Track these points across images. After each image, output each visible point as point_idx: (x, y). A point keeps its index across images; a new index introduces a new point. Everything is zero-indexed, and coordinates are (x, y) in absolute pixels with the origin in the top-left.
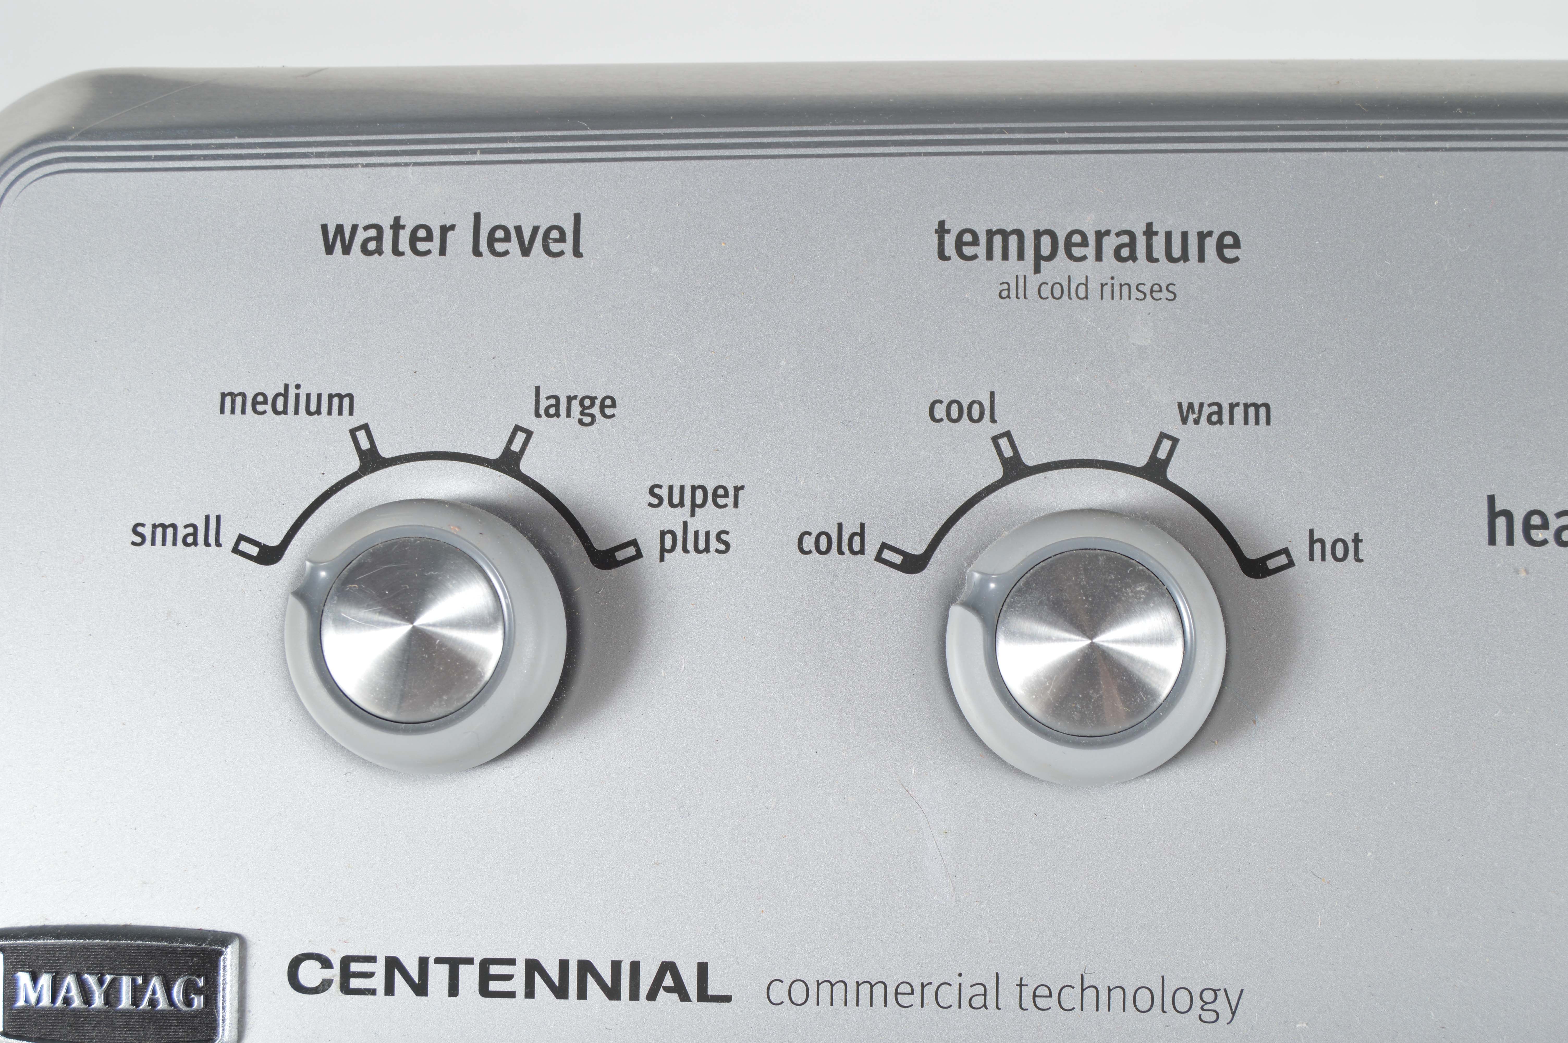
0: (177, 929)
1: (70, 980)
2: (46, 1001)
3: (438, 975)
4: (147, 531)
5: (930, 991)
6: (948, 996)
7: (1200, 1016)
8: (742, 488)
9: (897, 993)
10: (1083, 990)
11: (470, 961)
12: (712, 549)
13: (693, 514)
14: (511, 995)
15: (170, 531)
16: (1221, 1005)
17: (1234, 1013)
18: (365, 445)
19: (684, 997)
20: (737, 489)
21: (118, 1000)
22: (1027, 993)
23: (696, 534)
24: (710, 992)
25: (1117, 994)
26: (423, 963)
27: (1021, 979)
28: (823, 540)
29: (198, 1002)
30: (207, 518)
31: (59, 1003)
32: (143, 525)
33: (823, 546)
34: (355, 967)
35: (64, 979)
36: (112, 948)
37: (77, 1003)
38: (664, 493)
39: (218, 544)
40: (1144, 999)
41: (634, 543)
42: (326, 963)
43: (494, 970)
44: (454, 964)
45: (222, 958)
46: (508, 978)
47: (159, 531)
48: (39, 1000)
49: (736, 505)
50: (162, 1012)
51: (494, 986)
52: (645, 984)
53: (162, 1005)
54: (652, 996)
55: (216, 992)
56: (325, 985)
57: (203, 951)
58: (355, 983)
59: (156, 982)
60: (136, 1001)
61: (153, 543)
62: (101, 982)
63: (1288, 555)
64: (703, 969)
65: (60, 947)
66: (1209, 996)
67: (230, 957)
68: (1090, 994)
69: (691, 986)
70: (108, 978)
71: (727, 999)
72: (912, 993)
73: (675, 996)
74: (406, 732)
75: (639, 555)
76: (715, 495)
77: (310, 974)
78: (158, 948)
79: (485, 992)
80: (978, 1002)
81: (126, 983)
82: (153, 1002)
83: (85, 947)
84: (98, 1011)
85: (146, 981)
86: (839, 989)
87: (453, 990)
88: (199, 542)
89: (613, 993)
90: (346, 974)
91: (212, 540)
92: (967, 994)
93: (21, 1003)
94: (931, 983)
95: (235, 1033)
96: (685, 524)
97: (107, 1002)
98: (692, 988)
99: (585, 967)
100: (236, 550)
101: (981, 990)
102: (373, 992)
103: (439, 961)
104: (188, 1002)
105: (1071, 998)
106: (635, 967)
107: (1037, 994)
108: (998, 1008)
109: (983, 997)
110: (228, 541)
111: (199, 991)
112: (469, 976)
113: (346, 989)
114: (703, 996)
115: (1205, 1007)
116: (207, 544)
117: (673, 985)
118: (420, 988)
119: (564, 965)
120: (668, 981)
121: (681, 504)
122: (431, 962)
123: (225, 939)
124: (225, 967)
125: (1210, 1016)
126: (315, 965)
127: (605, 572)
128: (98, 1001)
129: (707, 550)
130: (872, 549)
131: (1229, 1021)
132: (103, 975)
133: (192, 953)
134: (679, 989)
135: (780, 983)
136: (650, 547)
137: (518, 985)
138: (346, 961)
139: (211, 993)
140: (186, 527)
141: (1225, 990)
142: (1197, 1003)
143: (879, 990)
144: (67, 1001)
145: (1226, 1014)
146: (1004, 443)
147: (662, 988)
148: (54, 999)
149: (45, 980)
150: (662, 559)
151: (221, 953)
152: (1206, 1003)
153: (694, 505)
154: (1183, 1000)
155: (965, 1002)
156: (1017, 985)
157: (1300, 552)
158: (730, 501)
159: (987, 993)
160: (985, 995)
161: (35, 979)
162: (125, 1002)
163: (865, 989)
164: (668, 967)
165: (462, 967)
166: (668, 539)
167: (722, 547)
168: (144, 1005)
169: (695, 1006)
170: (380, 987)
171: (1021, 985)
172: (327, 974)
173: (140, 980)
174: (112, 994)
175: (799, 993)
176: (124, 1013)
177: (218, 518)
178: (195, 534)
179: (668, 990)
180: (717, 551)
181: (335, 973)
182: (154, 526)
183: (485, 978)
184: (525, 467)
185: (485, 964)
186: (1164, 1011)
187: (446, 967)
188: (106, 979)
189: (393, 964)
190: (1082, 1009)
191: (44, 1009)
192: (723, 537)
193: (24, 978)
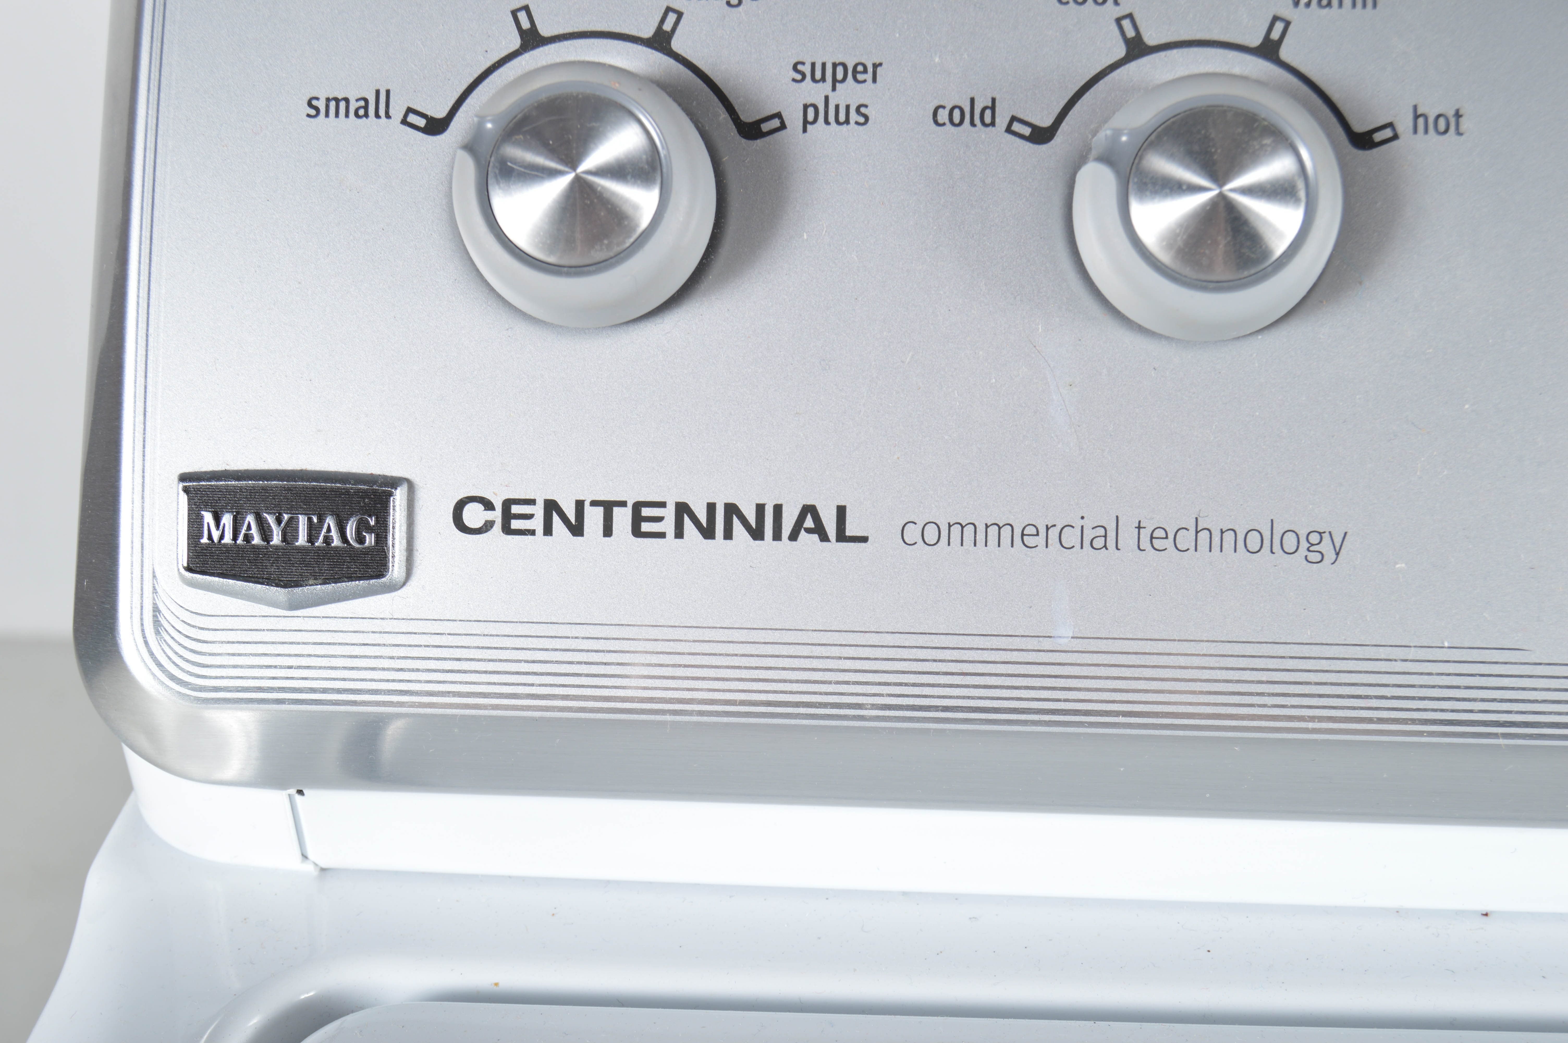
0: (349, 473)
1: (250, 519)
2: (228, 539)
3: (594, 518)
4: (321, 104)
5: (1054, 533)
6: (1071, 537)
7: (1306, 557)
8: (880, 64)
9: (1023, 535)
10: (1197, 532)
11: (623, 504)
12: (852, 121)
13: (834, 89)
14: (662, 535)
15: (342, 105)
16: (1326, 547)
17: (1337, 554)
18: (526, 24)
19: (824, 538)
20: (876, 66)
21: (296, 538)
22: (1145, 535)
23: (837, 107)
24: (849, 533)
25: (1229, 536)
26: (580, 505)
27: (1140, 522)
28: (957, 114)
29: (370, 539)
30: (378, 92)
31: (240, 541)
32: (317, 99)
33: (957, 119)
34: (515, 509)
35: (244, 519)
36: (289, 489)
37: (257, 540)
38: (807, 69)
39: (388, 116)
40: (1254, 541)
41: (778, 115)
42: (488, 505)
43: (646, 512)
44: (608, 507)
45: (392, 498)
46: (659, 519)
47: (333, 104)
48: (222, 537)
49: (874, 80)
50: (336, 547)
51: (646, 527)
52: (787, 527)
53: (336, 542)
54: (794, 537)
55: (386, 531)
56: (488, 526)
57: (375, 492)
58: (515, 524)
59: (330, 521)
60: (311, 539)
61: (327, 115)
62: (279, 521)
63: (1394, 129)
64: (841, 511)
65: (241, 488)
66: (1314, 538)
67: (399, 497)
68: (1204, 536)
69: (831, 527)
70: (286, 517)
71: (864, 539)
72: (1037, 535)
73: (815, 537)
74: (568, 274)
75: (783, 126)
76: (855, 71)
77: (474, 515)
78: (332, 490)
79: (637, 532)
80: (1098, 543)
81: (302, 520)
82: (328, 540)
83: (264, 489)
84: (276, 547)
85: (321, 520)
86: (969, 530)
87: (608, 531)
88: (370, 114)
89: (757, 533)
90: (507, 516)
91: (382, 112)
92: (1089, 535)
93: (205, 540)
94: (1055, 526)
95: (404, 569)
96: (827, 98)
97: (284, 539)
98: (831, 529)
99: (732, 510)
100: (404, 122)
101: (1101, 532)
102: (532, 532)
103: (594, 503)
104: (361, 540)
105: (1186, 539)
106: (778, 510)
107: (1154, 535)
108: (1117, 549)
109: (1103, 538)
110: (397, 112)
111: (370, 529)
112: (622, 518)
113: (507, 530)
114: (842, 537)
115: (1311, 549)
116: (377, 116)
117: (813, 526)
118: (577, 529)
119: (711, 508)
120: (809, 523)
121: (823, 79)
122: (587, 504)
123: (394, 482)
124: (394, 506)
125: (1316, 557)
126: (479, 507)
127: (751, 142)
128: (276, 539)
129: (847, 122)
130: (1002, 121)
131: (1332, 562)
132: (280, 514)
133: (365, 494)
134: (819, 530)
135: (914, 525)
136: (794, 119)
137: (668, 526)
138: (507, 504)
139: (382, 532)
140: (357, 100)
141: (1330, 533)
142: (1304, 545)
143: (1006, 532)
144: (248, 538)
145: (1330, 555)
146: (1126, 23)
147: (803, 529)
148: (235, 538)
149: (227, 520)
150: (805, 130)
151: (390, 494)
152: (1313, 545)
153: (835, 81)
154: (1290, 542)
155: (1087, 543)
156: (1136, 528)
157: (1404, 125)
158: (869, 76)
159: (1108, 535)
160: (1105, 536)
161: (217, 519)
162: (302, 540)
163: (993, 530)
164: (809, 510)
165: (616, 510)
166: (811, 111)
167: (862, 120)
168: (319, 542)
169: (834, 545)
170: (540, 530)
171: (1139, 528)
172: (490, 515)
173: (315, 520)
174: (289, 533)
175: (931, 534)
176: (300, 549)
177: (388, 92)
178: (366, 108)
179: (808, 531)
180: (857, 123)
181: (496, 515)
182: (328, 100)
183: (637, 519)
184: (676, 45)
185: (638, 506)
186: (1272, 552)
187: (600, 510)
188: (284, 518)
189: (551, 507)
190: (1196, 550)
191: (225, 545)
192: (863, 110)
193: (208, 517)
